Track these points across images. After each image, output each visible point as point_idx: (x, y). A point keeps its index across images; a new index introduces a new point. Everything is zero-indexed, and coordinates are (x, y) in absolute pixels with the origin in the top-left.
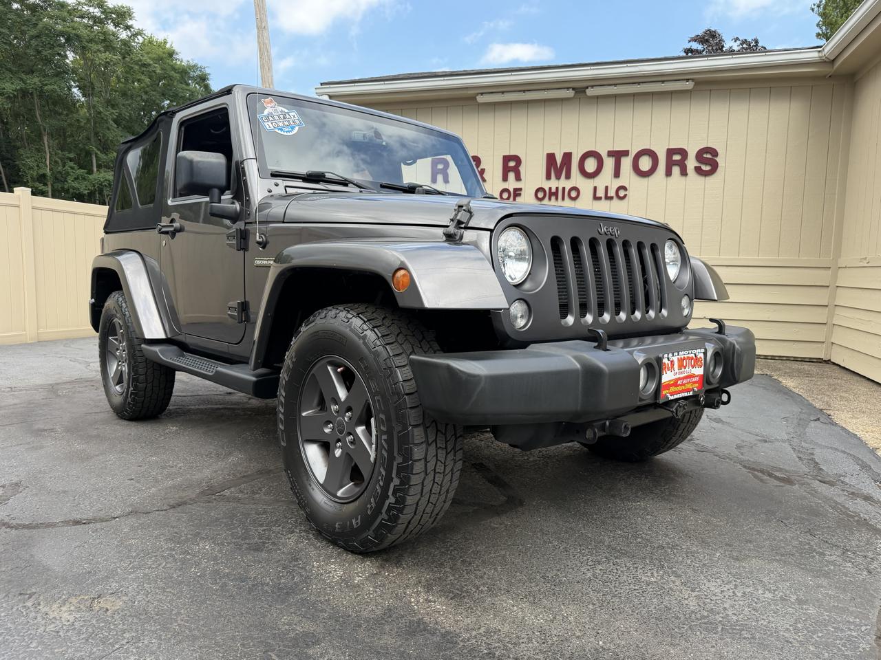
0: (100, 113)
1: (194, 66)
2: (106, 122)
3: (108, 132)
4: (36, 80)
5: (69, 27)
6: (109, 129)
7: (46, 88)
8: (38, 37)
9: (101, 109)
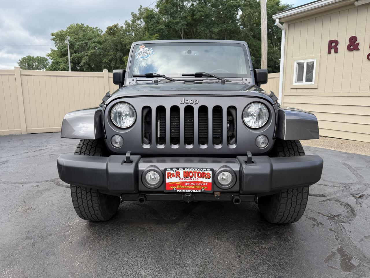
0: (246, 34)
1: (287, 6)
2: (249, 37)
3: (249, 41)
4: (225, 26)
5: (236, 3)
6: (249, 40)
7: (228, 28)
8: (226, 9)
9: (247, 32)
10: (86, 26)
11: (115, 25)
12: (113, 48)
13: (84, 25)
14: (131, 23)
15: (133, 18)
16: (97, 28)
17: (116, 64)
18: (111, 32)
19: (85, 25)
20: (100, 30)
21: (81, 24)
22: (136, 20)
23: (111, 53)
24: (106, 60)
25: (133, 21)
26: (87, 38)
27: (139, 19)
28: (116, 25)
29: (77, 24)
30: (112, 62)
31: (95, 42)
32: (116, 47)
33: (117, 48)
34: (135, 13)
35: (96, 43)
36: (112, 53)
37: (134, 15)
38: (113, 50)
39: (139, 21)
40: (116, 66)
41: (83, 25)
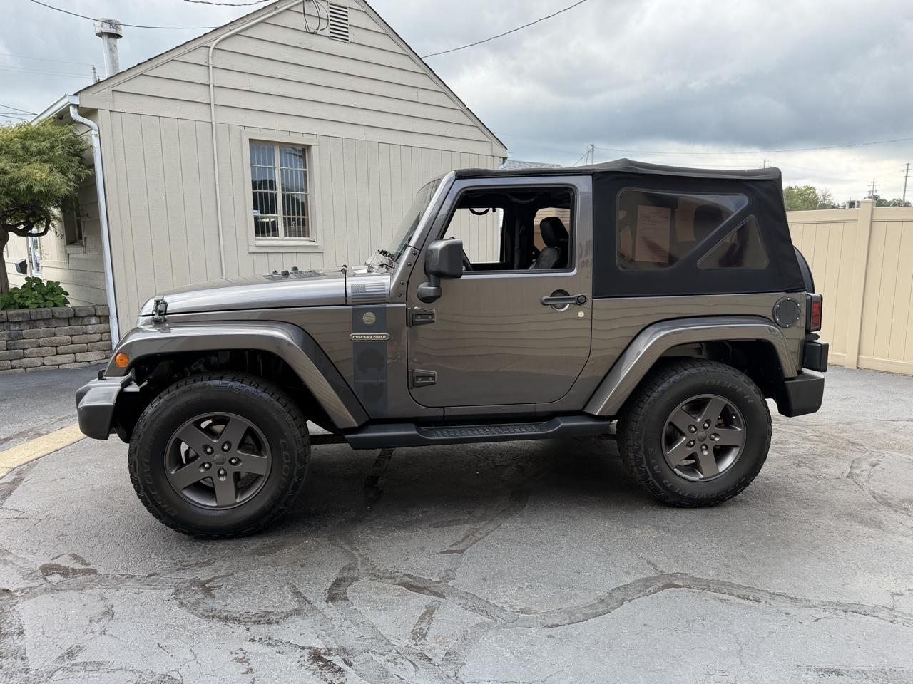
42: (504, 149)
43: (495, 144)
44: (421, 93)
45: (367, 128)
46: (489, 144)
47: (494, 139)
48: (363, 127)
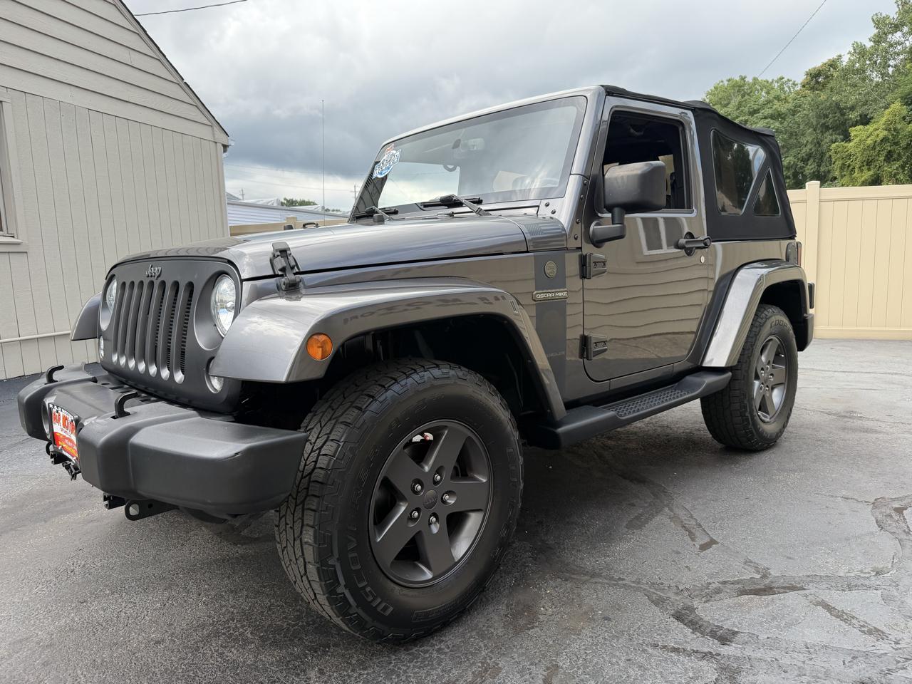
10: (751, 81)
11: (829, 60)
12: (815, 123)
13: (746, 80)
14: (869, 45)
15: (876, 31)
16: (783, 78)
17: (820, 166)
18: (817, 82)
19: (749, 80)
20: (791, 82)
21: (738, 79)
22: (885, 34)
23: (809, 137)
24: (791, 158)
25: (878, 40)
26: (746, 110)
27: (897, 27)
28: (833, 61)
29: (729, 80)
30: (809, 164)
31: (765, 118)
32: (823, 121)
33: (824, 124)
34: (884, 15)
35: (769, 120)
36: (811, 139)
37: (879, 22)
38: (815, 130)
39: (899, 34)
40: (819, 172)
41: (743, 79)
42: (225, 135)
43: (216, 129)
44: (135, 55)
45: (73, 88)
46: (210, 128)
47: (214, 123)
48: (69, 86)
